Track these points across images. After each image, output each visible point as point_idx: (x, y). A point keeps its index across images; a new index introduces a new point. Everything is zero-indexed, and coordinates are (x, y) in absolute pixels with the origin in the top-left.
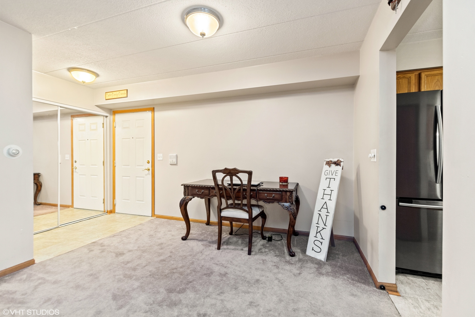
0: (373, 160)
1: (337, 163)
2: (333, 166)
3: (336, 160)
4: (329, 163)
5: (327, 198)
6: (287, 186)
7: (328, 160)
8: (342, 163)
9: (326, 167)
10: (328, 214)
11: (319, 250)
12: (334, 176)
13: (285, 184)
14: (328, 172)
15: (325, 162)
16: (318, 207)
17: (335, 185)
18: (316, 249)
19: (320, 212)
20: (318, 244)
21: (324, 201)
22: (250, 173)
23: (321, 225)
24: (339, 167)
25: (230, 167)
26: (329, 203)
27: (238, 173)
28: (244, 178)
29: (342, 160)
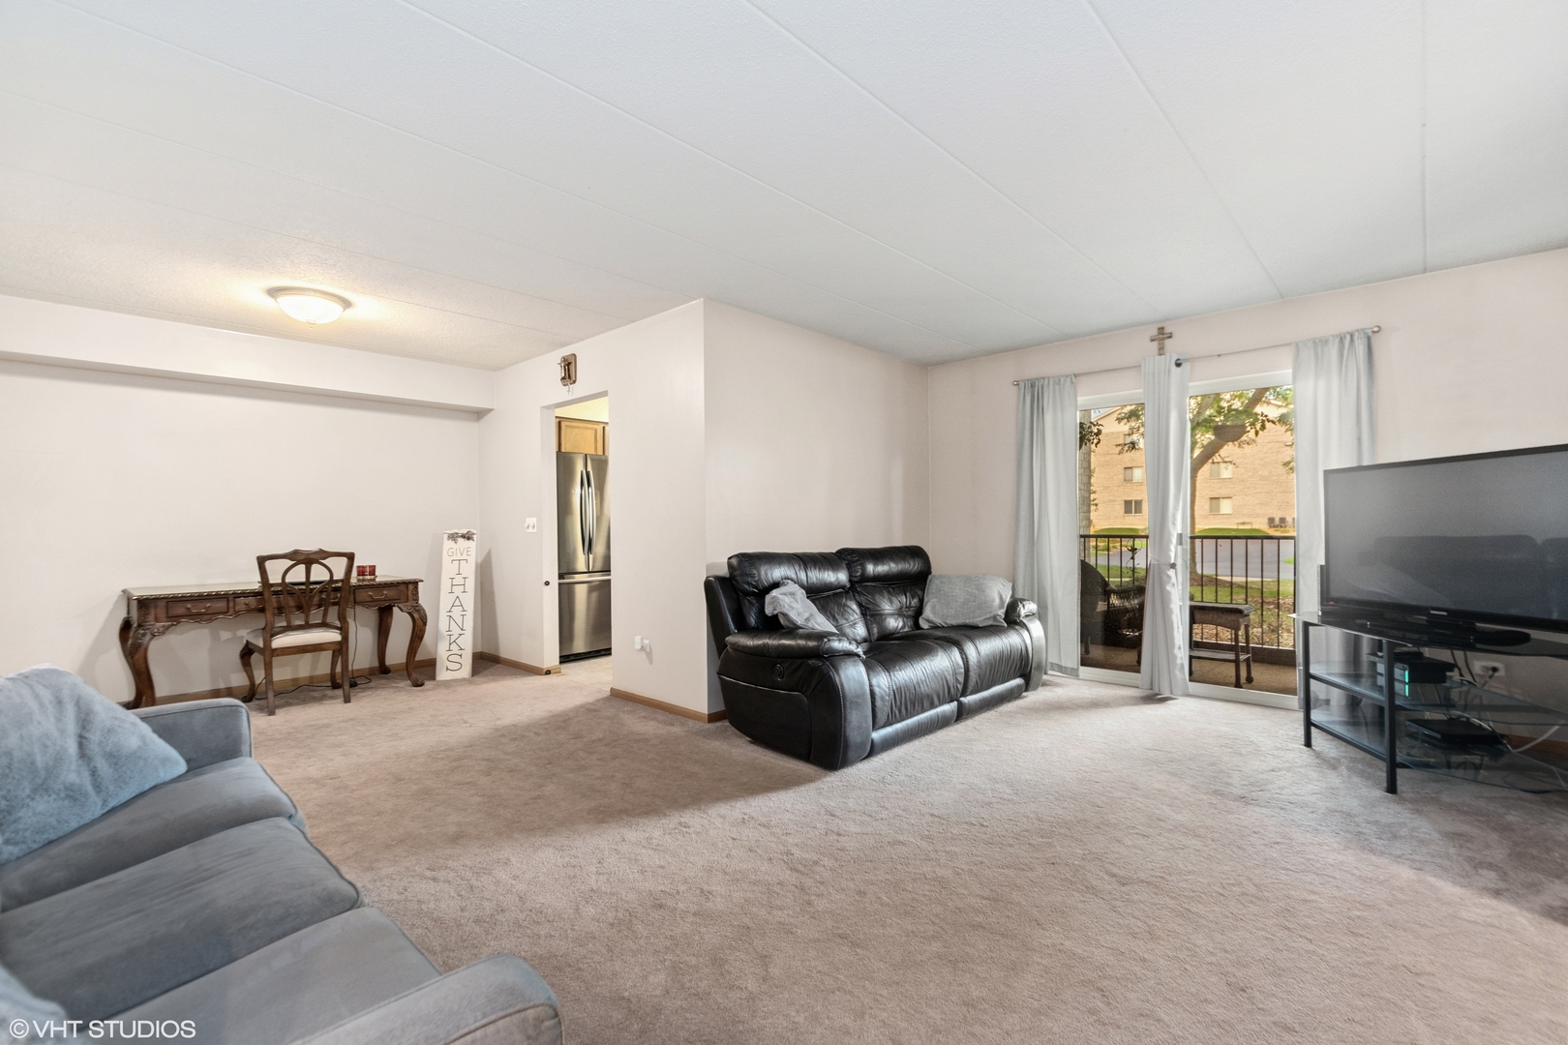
0: (530, 530)
1: (468, 537)
2: (461, 540)
3: (465, 531)
4: (453, 537)
5: (458, 590)
6: (374, 580)
7: (452, 532)
8: (475, 537)
9: (448, 544)
10: (464, 613)
11: (458, 666)
12: (464, 557)
13: (372, 577)
14: (454, 551)
15: (446, 536)
16: (444, 606)
17: (469, 570)
18: (452, 666)
19: (450, 614)
20: (456, 658)
21: (454, 596)
22: (351, 557)
23: (456, 631)
24: (471, 541)
25: (309, 546)
26: (462, 597)
27: (325, 559)
28: (339, 567)
29: (475, 532)
